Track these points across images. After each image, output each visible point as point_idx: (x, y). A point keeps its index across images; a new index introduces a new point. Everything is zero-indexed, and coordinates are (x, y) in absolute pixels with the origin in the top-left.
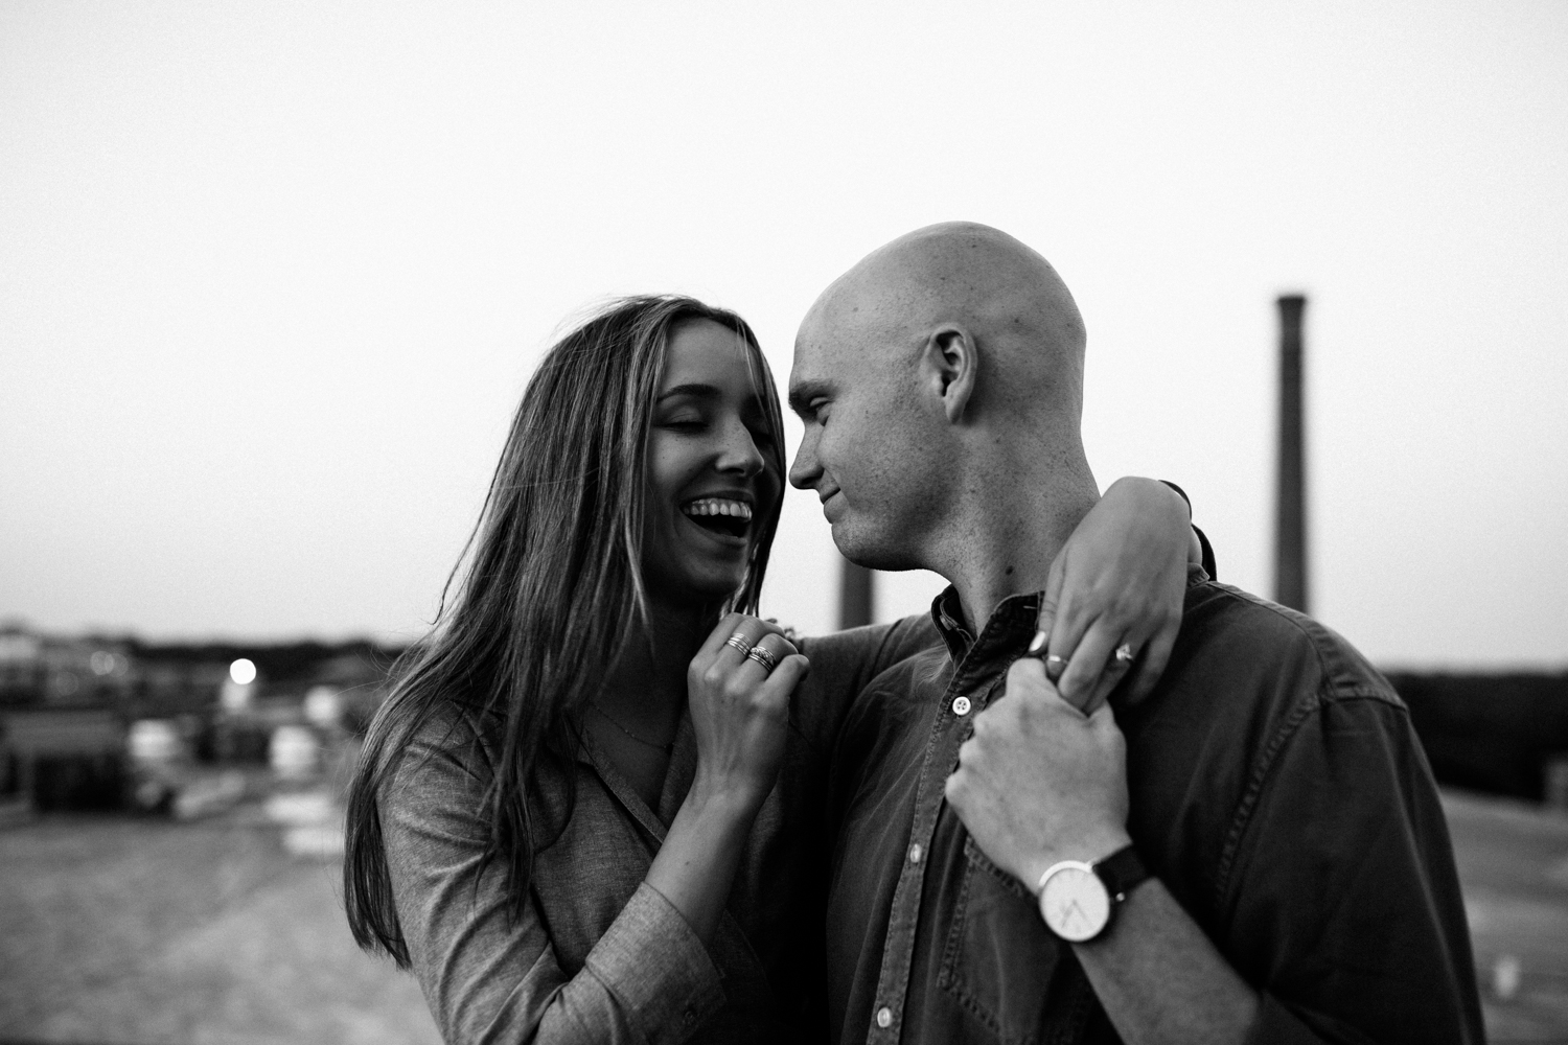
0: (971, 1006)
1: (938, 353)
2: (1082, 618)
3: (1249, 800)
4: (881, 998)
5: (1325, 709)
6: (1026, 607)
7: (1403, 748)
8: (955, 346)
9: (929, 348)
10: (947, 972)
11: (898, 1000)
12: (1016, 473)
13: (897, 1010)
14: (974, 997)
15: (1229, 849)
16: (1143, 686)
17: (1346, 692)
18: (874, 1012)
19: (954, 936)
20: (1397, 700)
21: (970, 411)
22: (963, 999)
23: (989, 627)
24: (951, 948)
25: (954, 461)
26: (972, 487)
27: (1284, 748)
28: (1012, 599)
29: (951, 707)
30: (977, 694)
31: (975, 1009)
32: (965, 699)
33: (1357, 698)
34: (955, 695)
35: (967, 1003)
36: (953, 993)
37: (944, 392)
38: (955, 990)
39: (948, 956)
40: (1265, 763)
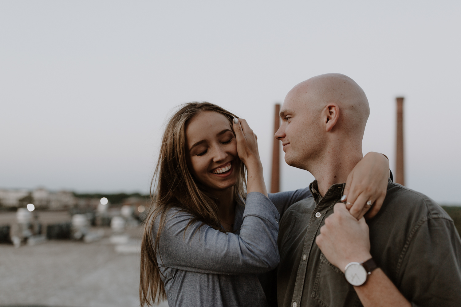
0: (321, 303)
1: (328, 111)
2: (357, 192)
3: (406, 246)
4: (294, 299)
5: (429, 221)
6: (339, 187)
7: (453, 233)
8: (333, 110)
9: (325, 109)
10: (314, 293)
11: (299, 300)
12: (342, 149)
13: (298, 303)
14: (322, 300)
15: (400, 260)
16: (374, 213)
17: (435, 216)
18: (292, 303)
19: (316, 282)
20: (450, 219)
21: (333, 129)
22: (319, 301)
23: (328, 193)
24: (315, 286)
25: (325, 142)
26: (329, 151)
27: (417, 231)
28: (335, 185)
29: (315, 215)
30: (323, 212)
31: (323, 304)
32: (319, 213)
33: (438, 218)
34: (316, 212)
35: (320, 302)
36: (316, 299)
37: (327, 122)
38: (317, 298)
39: (315, 288)
40: (411, 236)
